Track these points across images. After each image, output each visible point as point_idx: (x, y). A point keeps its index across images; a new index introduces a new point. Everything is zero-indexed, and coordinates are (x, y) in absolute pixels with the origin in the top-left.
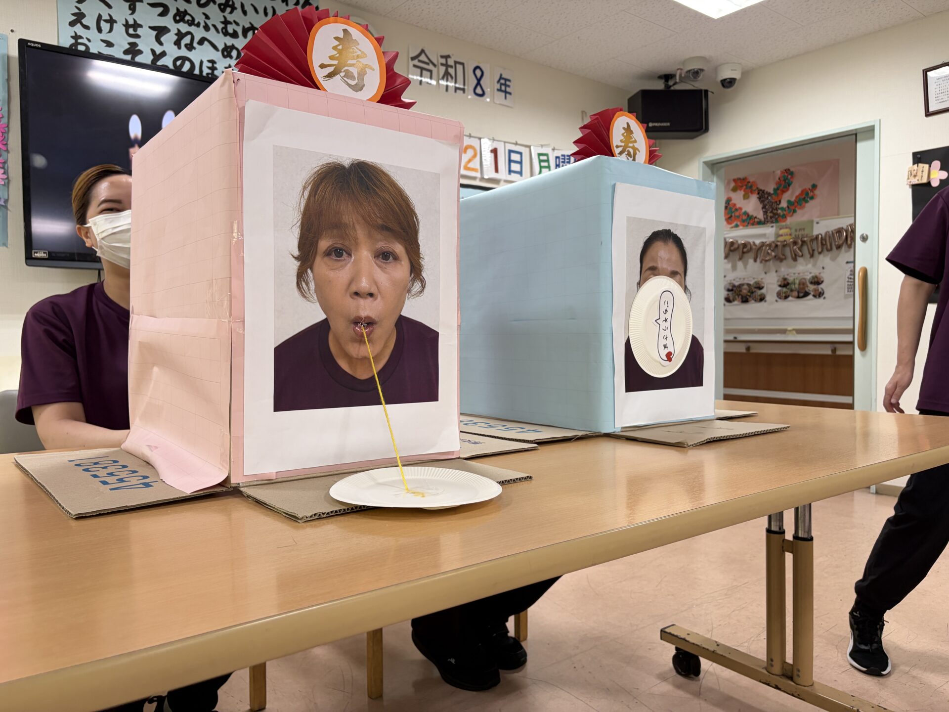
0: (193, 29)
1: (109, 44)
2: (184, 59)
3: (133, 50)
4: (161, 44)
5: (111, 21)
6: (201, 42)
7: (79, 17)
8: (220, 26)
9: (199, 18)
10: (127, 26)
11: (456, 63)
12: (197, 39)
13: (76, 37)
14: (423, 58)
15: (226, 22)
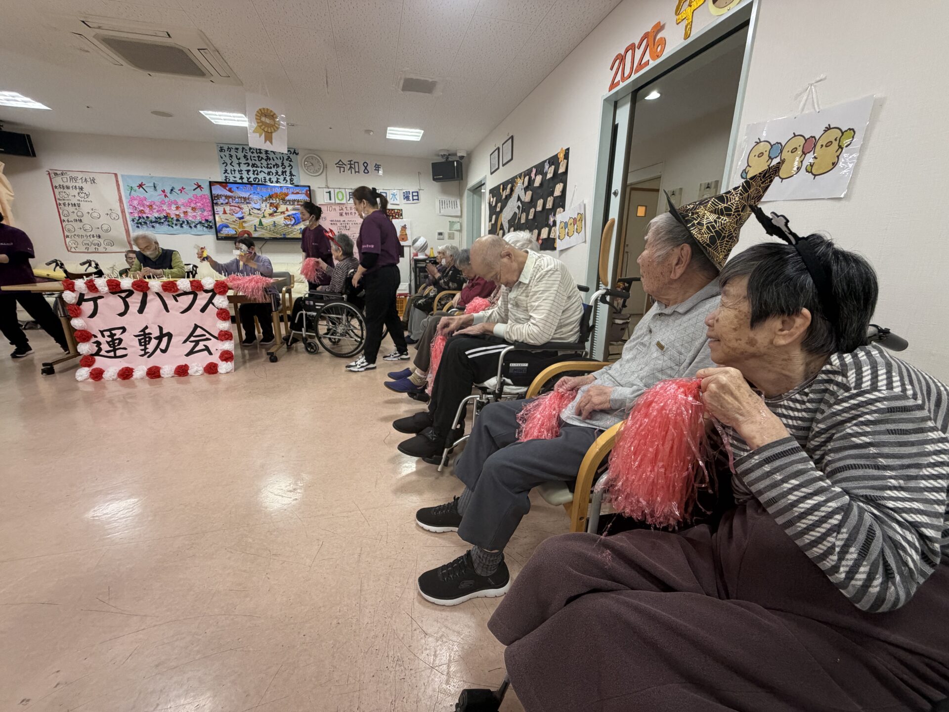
0: (257, 169)
1: (235, 177)
2: (256, 178)
3: (242, 178)
4: (249, 175)
5: (234, 171)
6: (261, 172)
7: (226, 171)
8: (266, 166)
9: (259, 165)
10: (239, 171)
11: (355, 162)
12: (259, 171)
13: (226, 177)
14: (340, 163)
15: (268, 164)
